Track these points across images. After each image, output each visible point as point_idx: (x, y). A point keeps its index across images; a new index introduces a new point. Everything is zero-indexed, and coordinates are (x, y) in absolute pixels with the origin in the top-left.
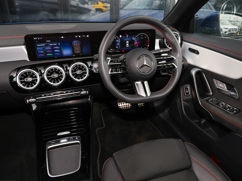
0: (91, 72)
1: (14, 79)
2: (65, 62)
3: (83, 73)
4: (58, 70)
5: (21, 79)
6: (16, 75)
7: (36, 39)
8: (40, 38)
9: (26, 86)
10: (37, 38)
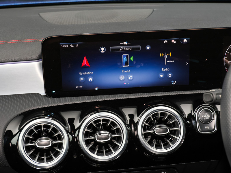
0: (190, 129)
1: (14, 141)
2: (128, 103)
3: (171, 132)
4: (112, 123)
5: (27, 140)
6: (18, 131)
7: (67, 46)
8: (75, 45)
9: (36, 159)
10: (69, 45)
